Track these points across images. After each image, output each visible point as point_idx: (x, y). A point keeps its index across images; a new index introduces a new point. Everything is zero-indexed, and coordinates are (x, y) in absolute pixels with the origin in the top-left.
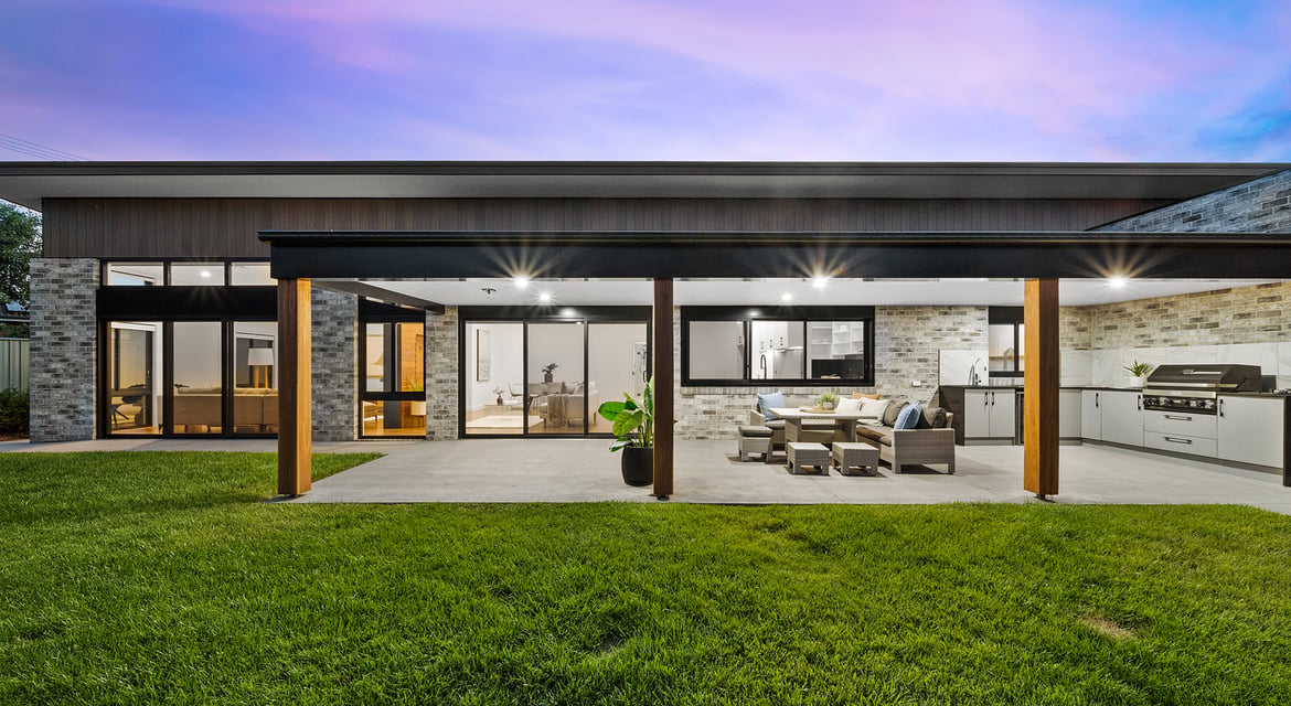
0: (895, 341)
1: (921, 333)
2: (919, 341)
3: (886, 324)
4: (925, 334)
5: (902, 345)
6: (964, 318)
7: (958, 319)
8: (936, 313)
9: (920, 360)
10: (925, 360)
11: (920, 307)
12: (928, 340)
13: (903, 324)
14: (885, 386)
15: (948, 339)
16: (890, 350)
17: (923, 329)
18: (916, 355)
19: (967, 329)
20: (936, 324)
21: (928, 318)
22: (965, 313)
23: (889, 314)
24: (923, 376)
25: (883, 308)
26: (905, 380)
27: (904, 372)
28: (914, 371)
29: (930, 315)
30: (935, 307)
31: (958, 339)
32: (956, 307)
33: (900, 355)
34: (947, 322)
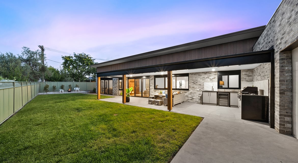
0: (193, 81)
1: (199, 79)
2: (199, 80)
3: (191, 77)
4: (200, 79)
5: (195, 81)
6: (211, 75)
7: (209, 75)
8: (203, 74)
9: (199, 85)
10: (200, 85)
11: (199, 73)
12: (201, 80)
13: (195, 77)
14: (191, 91)
15: (206, 80)
16: (192, 83)
17: (200, 78)
18: (198, 84)
19: (211, 78)
20: (203, 76)
21: (201, 75)
22: (211, 74)
23: (192, 75)
24: (200, 88)
25: (190, 73)
26: (196, 89)
27: (195, 87)
28: (198, 87)
29: (202, 74)
30: (203, 73)
31: (209, 80)
32: (208, 72)
33: (194, 84)
34: (206, 76)
